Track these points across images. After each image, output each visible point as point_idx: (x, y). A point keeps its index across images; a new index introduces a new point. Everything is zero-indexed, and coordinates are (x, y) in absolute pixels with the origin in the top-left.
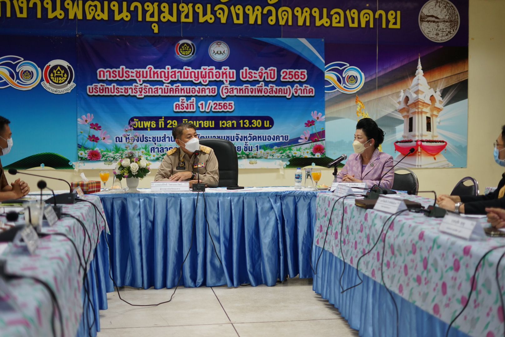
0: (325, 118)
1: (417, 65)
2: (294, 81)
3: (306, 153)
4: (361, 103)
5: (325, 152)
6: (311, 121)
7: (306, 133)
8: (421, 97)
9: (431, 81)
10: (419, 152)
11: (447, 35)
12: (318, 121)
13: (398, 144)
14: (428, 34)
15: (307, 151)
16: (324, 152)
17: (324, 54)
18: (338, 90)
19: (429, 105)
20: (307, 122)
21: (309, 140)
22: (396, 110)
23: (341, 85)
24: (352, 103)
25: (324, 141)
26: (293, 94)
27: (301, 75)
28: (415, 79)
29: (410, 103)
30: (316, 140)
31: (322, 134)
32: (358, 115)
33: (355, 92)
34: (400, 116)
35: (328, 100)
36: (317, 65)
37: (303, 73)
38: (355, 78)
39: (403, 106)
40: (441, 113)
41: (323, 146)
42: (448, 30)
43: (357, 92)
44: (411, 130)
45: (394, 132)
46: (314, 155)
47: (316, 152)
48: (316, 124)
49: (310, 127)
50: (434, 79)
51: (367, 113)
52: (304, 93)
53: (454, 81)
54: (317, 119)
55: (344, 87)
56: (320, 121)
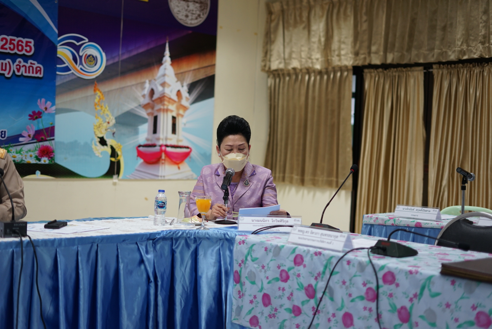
0: (56, 110)
1: (164, 50)
2: (16, 53)
3: (30, 158)
4: (101, 92)
5: (54, 156)
6: (37, 111)
7: (29, 129)
8: (167, 91)
9: (179, 72)
10: (163, 160)
11: (196, 19)
12: (46, 112)
13: (141, 149)
14: (178, 14)
15: (30, 153)
16: (52, 156)
17: (57, 21)
18: (73, 73)
19: (175, 101)
20: (31, 114)
21: (33, 139)
22: (140, 105)
23: (77, 66)
24: (90, 91)
25: (53, 141)
26: (14, 71)
27: (27, 46)
28: (162, 67)
29: (156, 96)
30: (42, 139)
31: (50, 132)
32: (96, 108)
33: (94, 77)
34: (143, 113)
35: (61, 85)
36: (47, 34)
37: (29, 44)
38: (95, 58)
39: (147, 100)
40: (188, 112)
41: (52, 147)
42: (198, 12)
43: (97, 78)
44: (155, 131)
45: (136, 133)
46: (40, 160)
47: (42, 156)
48: (44, 117)
49: (36, 121)
50: (182, 71)
51: (107, 106)
52: (29, 72)
53: (201, 75)
54: (44, 110)
55: (81, 69)
56: (49, 114)
